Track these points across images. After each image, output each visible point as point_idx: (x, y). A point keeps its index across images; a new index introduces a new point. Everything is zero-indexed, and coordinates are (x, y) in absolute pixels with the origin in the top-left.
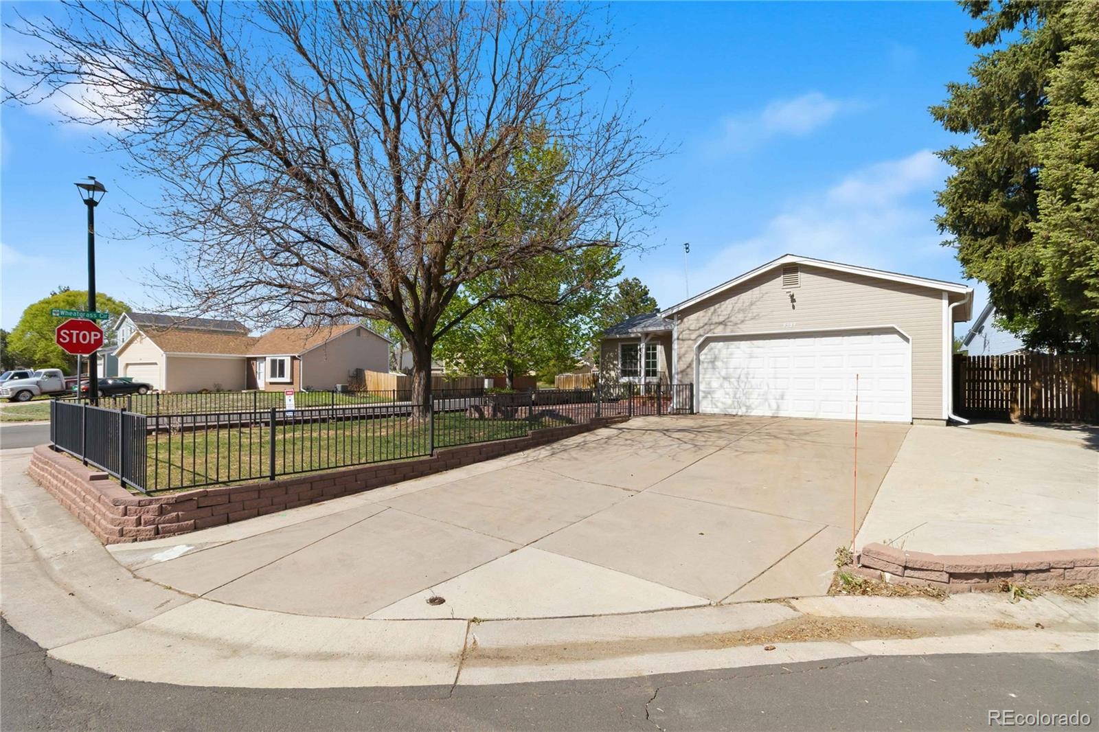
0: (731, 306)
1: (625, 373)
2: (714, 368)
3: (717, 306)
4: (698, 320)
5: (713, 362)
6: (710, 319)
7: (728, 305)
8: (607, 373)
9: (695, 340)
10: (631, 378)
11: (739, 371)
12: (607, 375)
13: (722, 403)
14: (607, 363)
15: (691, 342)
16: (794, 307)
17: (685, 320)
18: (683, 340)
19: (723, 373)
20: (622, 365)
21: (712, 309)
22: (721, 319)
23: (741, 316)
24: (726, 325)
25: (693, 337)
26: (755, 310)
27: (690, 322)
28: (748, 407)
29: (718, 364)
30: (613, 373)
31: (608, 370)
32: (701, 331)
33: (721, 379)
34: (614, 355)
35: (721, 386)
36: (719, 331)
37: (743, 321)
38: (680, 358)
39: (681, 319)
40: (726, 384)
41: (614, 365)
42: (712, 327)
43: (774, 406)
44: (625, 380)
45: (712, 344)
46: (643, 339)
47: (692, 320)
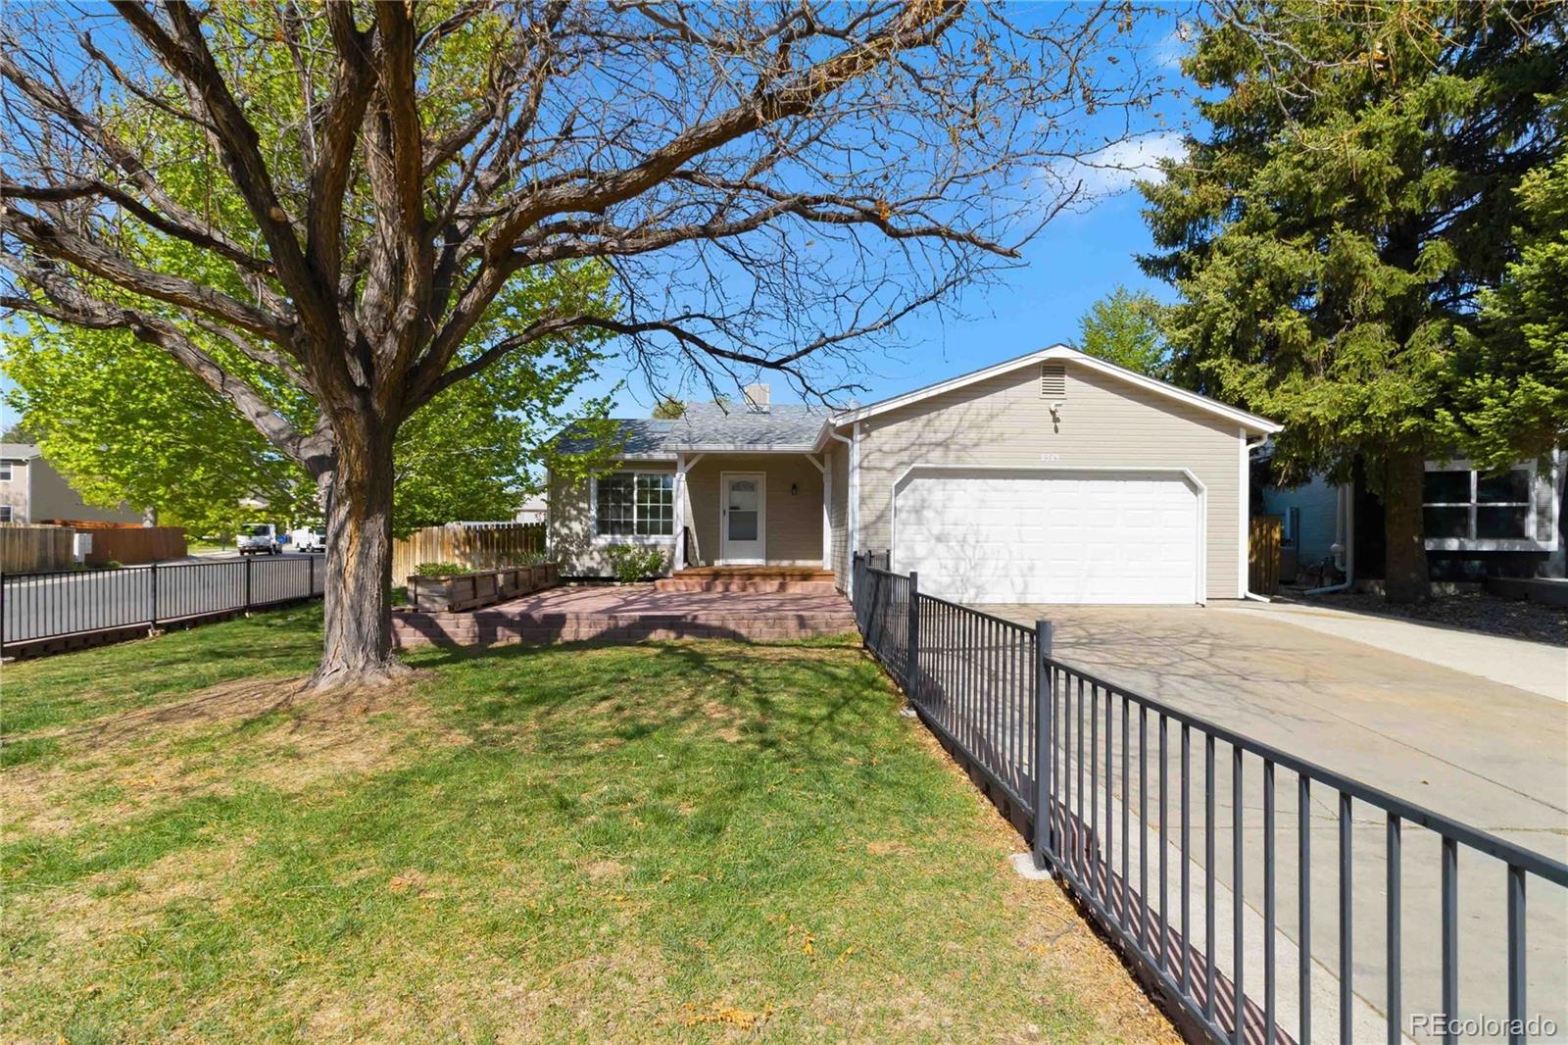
0: (957, 418)
1: (604, 527)
2: (919, 522)
3: (933, 415)
4: (897, 435)
5: (917, 511)
6: (919, 436)
7: (952, 415)
8: (563, 525)
9: (891, 471)
10: (618, 536)
11: (962, 529)
12: (564, 531)
13: (935, 581)
14: (564, 506)
15: (884, 473)
16: (1056, 431)
17: (874, 434)
18: (868, 469)
19: (936, 530)
20: (599, 510)
21: (925, 417)
22: (940, 437)
23: (973, 435)
24: (947, 447)
25: (889, 463)
26: (997, 426)
27: (883, 440)
28: (980, 589)
29: (928, 514)
30: (576, 527)
31: (565, 520)
32: (905, 456)
33: (933, 541)
34: (580, 491)
35: (931, 552)
36: (935, 459)
37: (976, 445)
38: (863, 500)
39: (866, 432)
40: (941, 548)
41: (580, 511)
42: (924, 449)
43: (1019, 588)
44: (603, 540)
45: (918, 481)
46: (681, 465)
47: (885, 435)
